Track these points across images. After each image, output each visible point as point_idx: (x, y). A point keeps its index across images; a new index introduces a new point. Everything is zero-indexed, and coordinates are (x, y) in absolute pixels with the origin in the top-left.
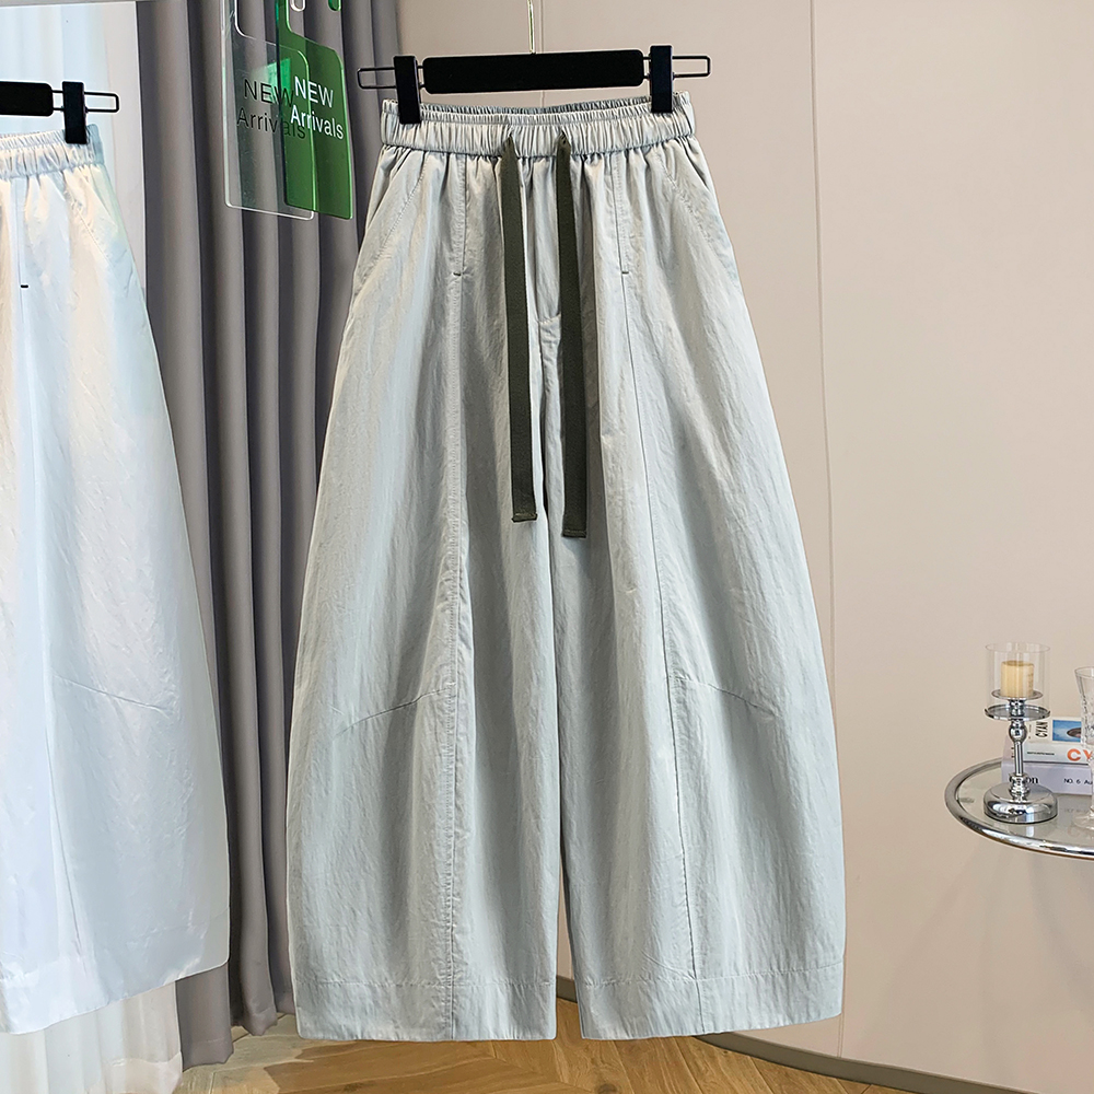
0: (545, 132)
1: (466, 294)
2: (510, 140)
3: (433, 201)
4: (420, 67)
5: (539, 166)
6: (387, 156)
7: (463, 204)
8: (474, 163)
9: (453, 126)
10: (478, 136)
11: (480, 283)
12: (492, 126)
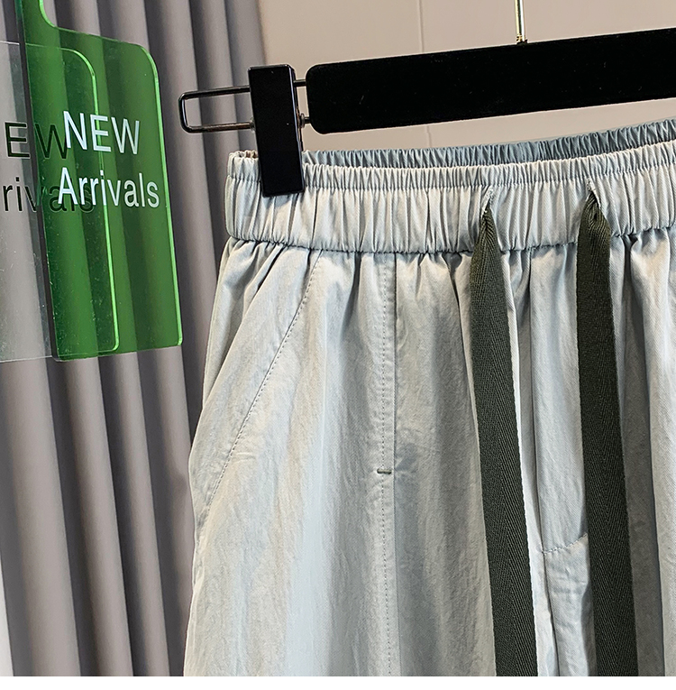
0: (555, 196)
1: (403, 506)
2: (486, 219)
3: (330, 338)
4: (301, 84)
5: (543, 266)
6: (236, 260)
7: (390, 345)
8: (413, 268)
9: (369, 196)
10: (421, 213)
11: (429, 487)
12: (448, 192)
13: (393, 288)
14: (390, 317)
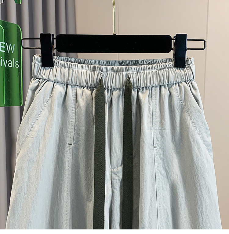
0: (119, 76)
1: (75, 154)
2: (101, 81)
3: (58, 106)
5: (116, 93)
7: (74, 110)
8: (81, 90)
9: (71, 70)
10: (84, 76)
11: (82, 149)
12: (92, 72)
13: (76, 95)
14: (75, 102)
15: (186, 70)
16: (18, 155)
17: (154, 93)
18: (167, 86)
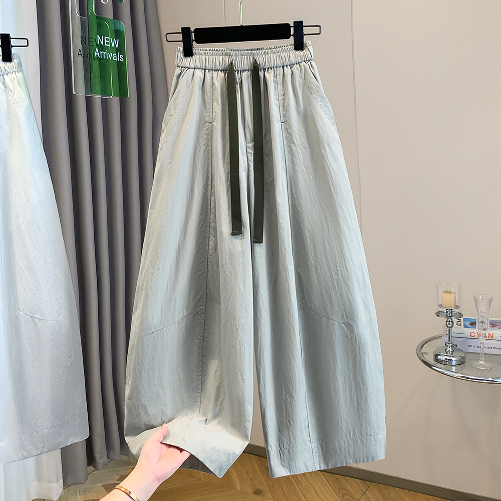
0: (247, 59)
3: (198, 90)
5: (245, 74)
6: (177, 71)
7: (212, 92)
10: (218, 61)
12: (224, 57)
13: (212, 78)
14: (212, 85)
15: (305, 52)
16: (163, 132)
17: (278, 73)
18: (289, 66)
